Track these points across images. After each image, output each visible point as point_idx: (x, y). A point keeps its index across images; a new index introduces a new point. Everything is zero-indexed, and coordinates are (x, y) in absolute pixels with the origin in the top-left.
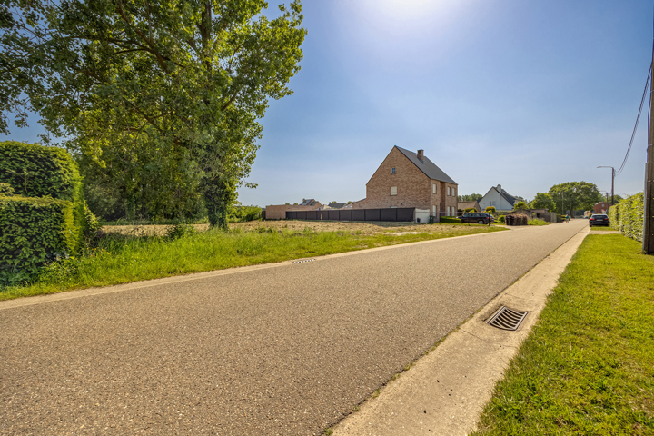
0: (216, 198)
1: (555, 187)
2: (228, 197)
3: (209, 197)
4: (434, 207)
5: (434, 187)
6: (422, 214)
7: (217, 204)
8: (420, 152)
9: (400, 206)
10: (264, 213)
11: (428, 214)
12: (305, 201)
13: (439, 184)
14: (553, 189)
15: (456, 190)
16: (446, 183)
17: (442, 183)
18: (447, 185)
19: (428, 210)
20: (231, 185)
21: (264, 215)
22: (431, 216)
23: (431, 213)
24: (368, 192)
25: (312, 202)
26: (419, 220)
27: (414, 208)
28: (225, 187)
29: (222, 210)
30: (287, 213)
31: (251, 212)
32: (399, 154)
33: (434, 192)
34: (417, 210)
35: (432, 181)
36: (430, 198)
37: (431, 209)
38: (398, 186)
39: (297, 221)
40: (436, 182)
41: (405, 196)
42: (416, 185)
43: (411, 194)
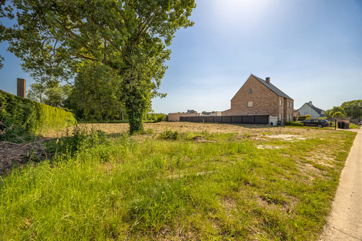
0: (134, 106)
1: (345, 103)
2: (144, 105)
3: (129, 106)
4: (280, 115)
5: (280, 101)
6: (273, 119)
7: (135, 111)
8: (268, 79)
9: (254, 114)
10: (167, 117)
11: (276, 120)
12: (188, 111)
13: (283, 99)
14: (344, 105)
15: (293, 103)
16: (287, 100)
17: (285, 99)
18: (288, 100)
19: (277, 117)
20: (145, 96)
21: (167, 119)
22: (279, 121)
23: (278, 118)
24: (232, 105)
25: (193, 112)
26: (272, 124)
27: (269, 115)
28: (141, 98)
29: (139, 115)
30: (180, 117)
31: (160, 116)
32: (255, 80)
33: (280, 105)
34: (270, 117)
35: (280, 98)
36: (278, 108)
37: (278, 116)
38: (253, 101)
39: (187, 123)
40: (281, 98)
41: (259, 108)
42: (267, 100)
43: (263, 106)
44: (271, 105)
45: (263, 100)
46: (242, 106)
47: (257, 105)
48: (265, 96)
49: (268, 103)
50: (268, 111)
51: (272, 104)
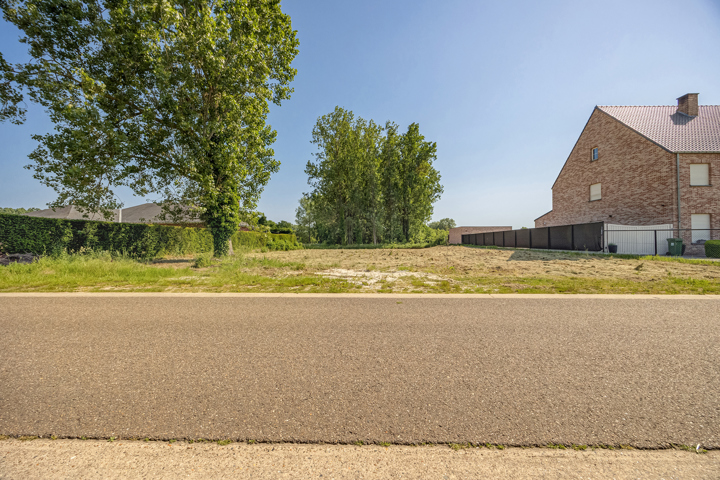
4: (699, 218)
24: (555, 199)
26: (612, 248)
27: (602, 222)
30: (463, 237)
38: (603, 181)
41: (617, 200)
42: (640, 175)
43: (628, 193)
44: (650, 189)
45: (628, 175)
46: (576, 199)
47: (612, 192)
48: (633, 162)
49: (642, 183)
50: (643, 207)
51: (655, 185)
